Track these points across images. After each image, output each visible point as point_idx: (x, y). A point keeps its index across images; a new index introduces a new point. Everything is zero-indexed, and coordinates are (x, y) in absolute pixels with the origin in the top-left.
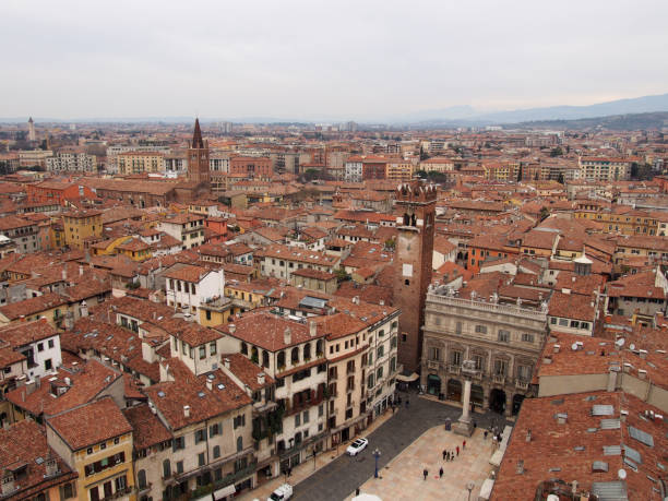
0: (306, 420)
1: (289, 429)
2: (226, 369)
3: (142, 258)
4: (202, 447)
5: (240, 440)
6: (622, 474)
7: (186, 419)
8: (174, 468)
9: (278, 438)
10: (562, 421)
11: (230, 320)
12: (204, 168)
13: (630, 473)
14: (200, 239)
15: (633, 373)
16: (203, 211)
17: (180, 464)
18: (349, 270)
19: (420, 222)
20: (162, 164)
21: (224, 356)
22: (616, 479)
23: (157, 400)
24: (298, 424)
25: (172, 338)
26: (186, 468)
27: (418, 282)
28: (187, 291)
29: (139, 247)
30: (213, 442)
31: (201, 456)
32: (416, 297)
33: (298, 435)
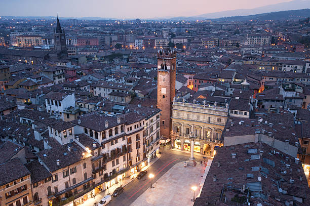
0: (118, 163)
1: (109, 168)
2: (77, 141)
3: (33, 89)
4: (67, 179)
5: (85, 174)
6: (260, 179)
7: (58, 166)
8: (53, 190)
9: (104, 172)
10: (234, 157)
11: (78, 118)
12: (63, 43)
13: (263, 178)
14: (63, 79)
15: (266, 134)
16: (64, 65)
17: (56, 188)
18: (136, 92)
19: (169, 68)
20: (41, 42)
21: (76, 135)
22: (257, 181)
23: (43, 158)
24: (113, 165)
25: (49, 128)
26: (59, 190)
27: (168, 97)
28: (56, 105)
29: (31, 84)
30: (72, 176)
31: (67, 184)
32: (169, 104)
33: (114, 171)
